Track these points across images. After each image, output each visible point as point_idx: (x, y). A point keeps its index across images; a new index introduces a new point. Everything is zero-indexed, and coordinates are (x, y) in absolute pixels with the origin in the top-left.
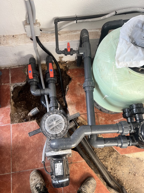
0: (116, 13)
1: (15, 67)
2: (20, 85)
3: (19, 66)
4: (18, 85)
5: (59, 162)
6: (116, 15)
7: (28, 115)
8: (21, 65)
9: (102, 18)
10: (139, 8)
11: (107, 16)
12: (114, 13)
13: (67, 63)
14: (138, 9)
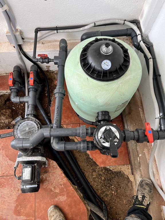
0: (95, 24)
1: (2, 75)
2: (6, 93)
3: (6, 74)
4: (4, 93)
5: (28, 167)
6: (95, 26)
7: (12, 123)
8: (8, 72)
9: (81, 29)
10: (118, 19)
11: (86, 27)
12: (93, 25)
13: (55, 72)
14: (117, 21)
